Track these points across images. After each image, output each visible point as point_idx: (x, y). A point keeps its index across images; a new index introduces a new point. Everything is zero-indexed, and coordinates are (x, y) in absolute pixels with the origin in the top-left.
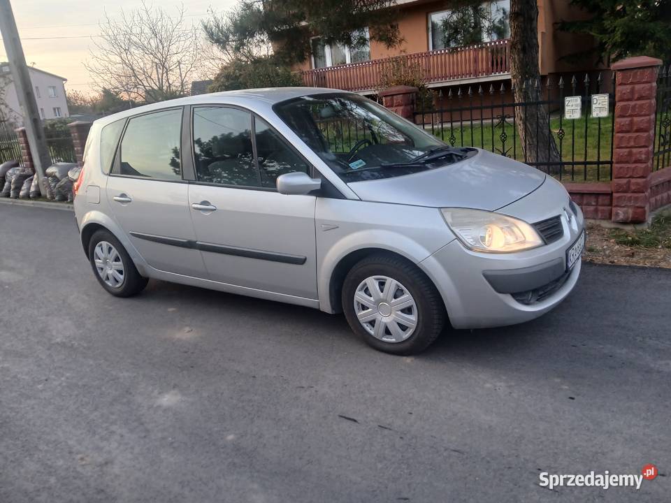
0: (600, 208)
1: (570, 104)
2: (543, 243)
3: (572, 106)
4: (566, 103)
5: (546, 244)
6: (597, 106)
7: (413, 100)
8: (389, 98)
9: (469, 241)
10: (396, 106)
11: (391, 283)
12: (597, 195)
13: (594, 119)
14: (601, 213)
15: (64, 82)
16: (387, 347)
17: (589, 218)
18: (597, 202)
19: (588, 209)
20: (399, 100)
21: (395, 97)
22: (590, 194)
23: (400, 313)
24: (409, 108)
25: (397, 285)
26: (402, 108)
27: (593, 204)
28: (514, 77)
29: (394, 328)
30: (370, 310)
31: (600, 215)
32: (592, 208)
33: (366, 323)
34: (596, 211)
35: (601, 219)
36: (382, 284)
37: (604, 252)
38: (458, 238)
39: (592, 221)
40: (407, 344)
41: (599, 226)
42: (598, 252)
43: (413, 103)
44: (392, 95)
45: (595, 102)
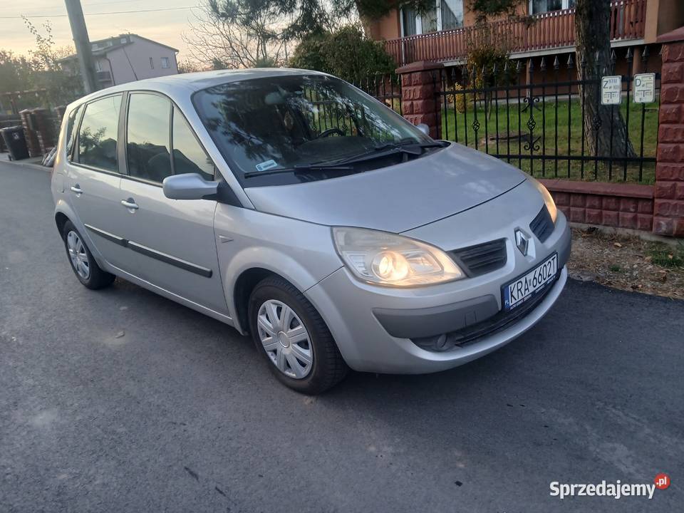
0: (640, 216)
1: (608, 85)
2: (464, 276)
3: (610, 87)
4: (604, 84)
5: (468, 277)
6: (640, 88)
7: (434, 79)
8: (407, 76)
9: (359, 269)
10: (414, 85)
11: (287, 310)
12: (636, 200)
13: (637, 105)
14: (641, 221)
15: (176, 53)
16: (290, 382)
17: (627, 227)
18: (636, 208)
19: (625, 216)
20: (418, 79)
21: (413, 74)
22: (629, 198)
23: (296, 346)
24: (429, 87)
25: (291, 313)
26: (420, 87)
27: (632, 210)
28: (578, 48)
29: (293, 362)
30: (271, 338)
31: (639, 224)
32: (630, 216)
33: (270, 351)
34: (635, 219)
35: (640, 229)
36: (279, 310)
37: (632, 273)
38: (346, 265)
39: (630, 231)
40: (305, 383)
41: (639, 237)
42: (625, 271)
43: (434, 82)
44: (410, 73)
45: (638, 83)
